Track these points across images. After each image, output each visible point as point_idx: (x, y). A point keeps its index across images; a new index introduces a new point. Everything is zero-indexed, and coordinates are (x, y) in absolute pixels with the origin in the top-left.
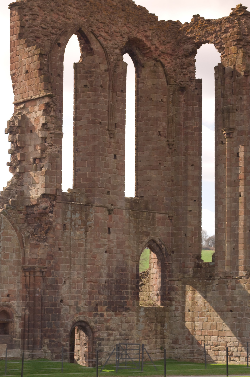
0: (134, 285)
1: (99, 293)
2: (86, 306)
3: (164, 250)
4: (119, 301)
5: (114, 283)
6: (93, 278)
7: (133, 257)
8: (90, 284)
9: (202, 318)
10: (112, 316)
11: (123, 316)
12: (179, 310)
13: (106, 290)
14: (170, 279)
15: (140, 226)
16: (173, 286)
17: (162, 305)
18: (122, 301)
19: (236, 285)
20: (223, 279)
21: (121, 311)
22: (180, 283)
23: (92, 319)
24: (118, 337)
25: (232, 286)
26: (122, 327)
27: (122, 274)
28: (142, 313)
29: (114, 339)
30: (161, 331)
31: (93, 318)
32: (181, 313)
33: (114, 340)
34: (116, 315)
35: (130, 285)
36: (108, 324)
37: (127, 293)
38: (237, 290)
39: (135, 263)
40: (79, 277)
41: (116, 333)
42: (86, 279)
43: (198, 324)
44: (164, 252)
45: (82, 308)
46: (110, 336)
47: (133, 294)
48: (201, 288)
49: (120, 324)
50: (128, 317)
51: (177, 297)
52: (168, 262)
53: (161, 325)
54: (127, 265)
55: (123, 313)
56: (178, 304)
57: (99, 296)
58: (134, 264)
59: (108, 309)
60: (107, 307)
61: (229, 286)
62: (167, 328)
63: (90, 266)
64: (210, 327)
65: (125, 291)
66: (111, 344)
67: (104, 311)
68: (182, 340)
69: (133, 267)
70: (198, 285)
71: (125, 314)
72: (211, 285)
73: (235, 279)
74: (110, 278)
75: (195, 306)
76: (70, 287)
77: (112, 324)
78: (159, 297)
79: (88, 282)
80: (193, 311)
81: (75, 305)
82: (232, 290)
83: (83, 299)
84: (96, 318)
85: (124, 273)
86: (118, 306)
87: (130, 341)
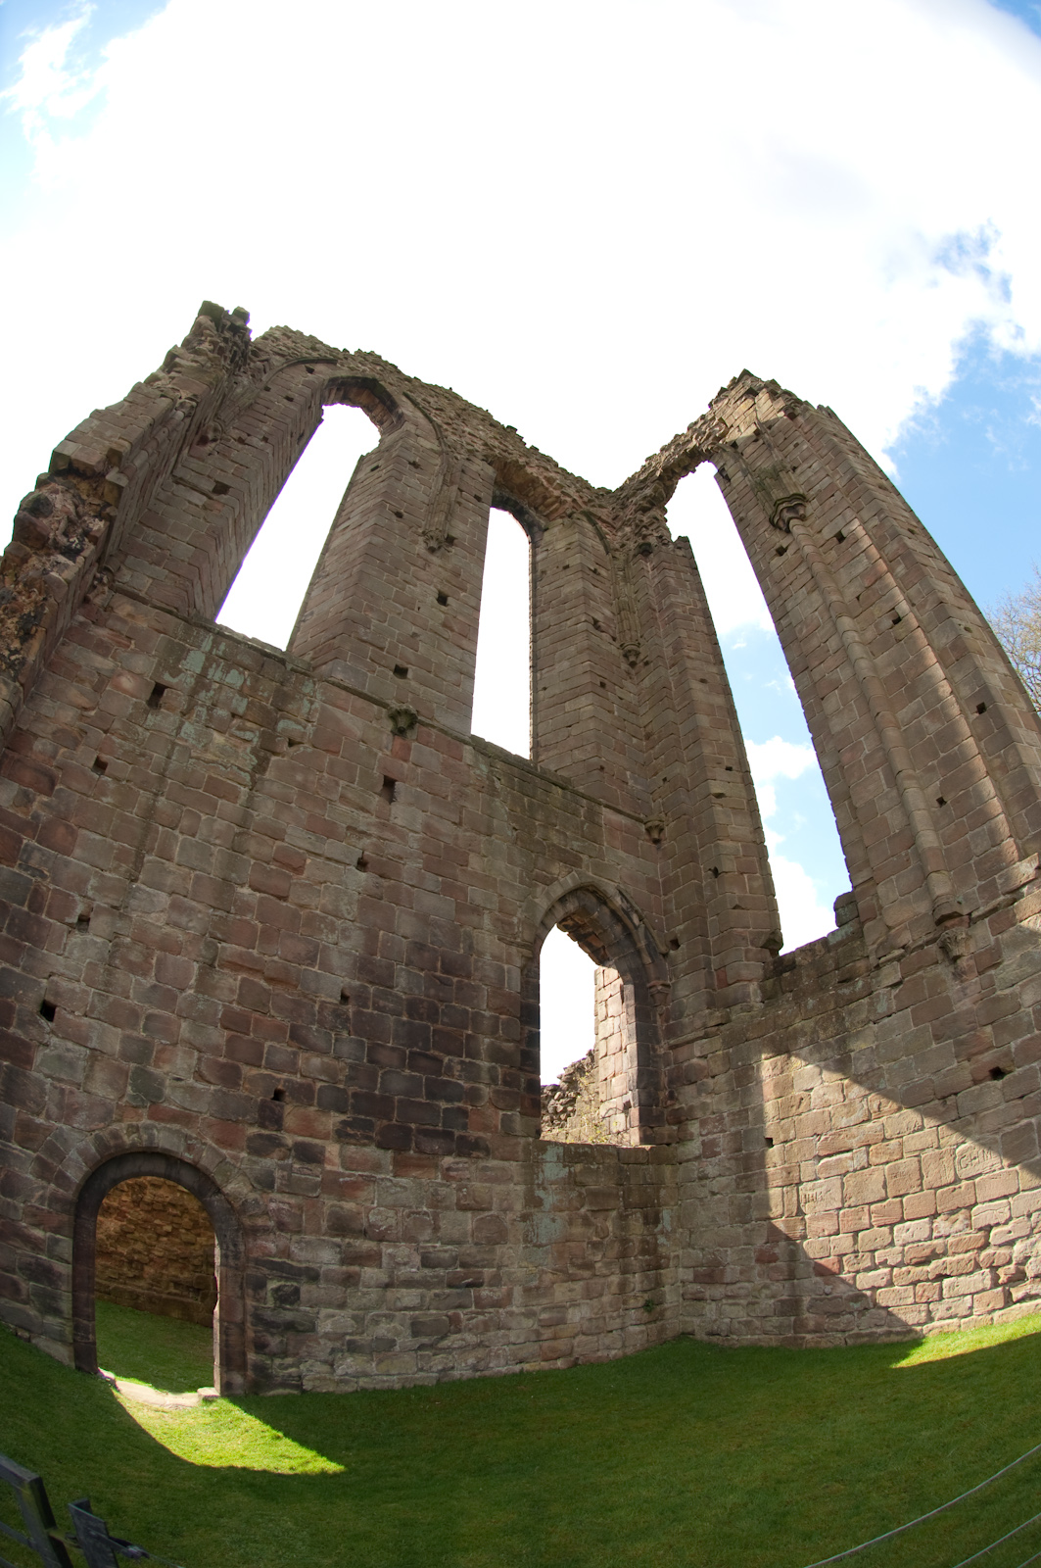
0: (508, 1041)
1: (296, 1036)
2: (200, 1085)
3: (641, 931)
4: (423, 1100)
5: (400, 1015)
6: (266, 958)
7: (503, 926)
8: (244, 980)
9: (834, 1158)
10: (377, 1167)
11: (447, 1177)
12: (718, 1150)
13: (345, 1034)
14: (672, 1042)
15: (537, 823)
16: (686, 1064)
17: (644, 1139)
18: (443, 1105)
19: (997, 939)
20: (921, 947)
21: (435, 1154)
22: (717, 1042)
23: (236, 1158)
24: (413, 1270)
25: (975, 956)
26: (436, 1229)
27: (443, 982)
28: (553, 1170)
29: (385, 1279)
30: (644, 1242)
31: (244, 1155)
32: (729, 1159)
33: (387, 1286)
34: (401, 1167)
35: (487, 1040)
36: (349, 1206)
37: (471, 1071)
38: (1011, 961)
39: (514, 949)
40: (176, 925)
41: (403, 1250)
42: (223, 947)
43: (818, 1190)
44: (642, 944)
45: (174, 1088)
46: (361, 1265)
47: (505, 1083)
48: (814, 1031)
49: (426, 1213)
50: (477, 1184)
51: (709, 1100)
52: (658, 979)
53: (646, 1218)
54: (471, 947)
55: (448, 1161)
56: (715, 1127)
57: (295, 1054)
58: (509, 955)
59: (349, 1130)
60: (343, 1117)
61: (963, 963)
62: (669, 1229)
63: (258, 894)
64: (885, 1186)
65: (462, 1063)
66: (364, 1300)
67: (326, 1137)
68: (738, 1268)
69: (506, 967)
70: (798, 1024)
71: (457, 1170)
72: (866, 1000)
73: (987, 920)
74: (371, 983)
75: (795, 1118)
76: (114, 956)
77: (374, 1207)
78: (635, 1112)
79: (236, 967)
80: (786, 1142)
81: (125, 1056)
82: (980, 973)
83: (183, 1041)
84: (269, 1162)
85: (455, 979)
86: (413, 1126)
87: (485, 1292)
